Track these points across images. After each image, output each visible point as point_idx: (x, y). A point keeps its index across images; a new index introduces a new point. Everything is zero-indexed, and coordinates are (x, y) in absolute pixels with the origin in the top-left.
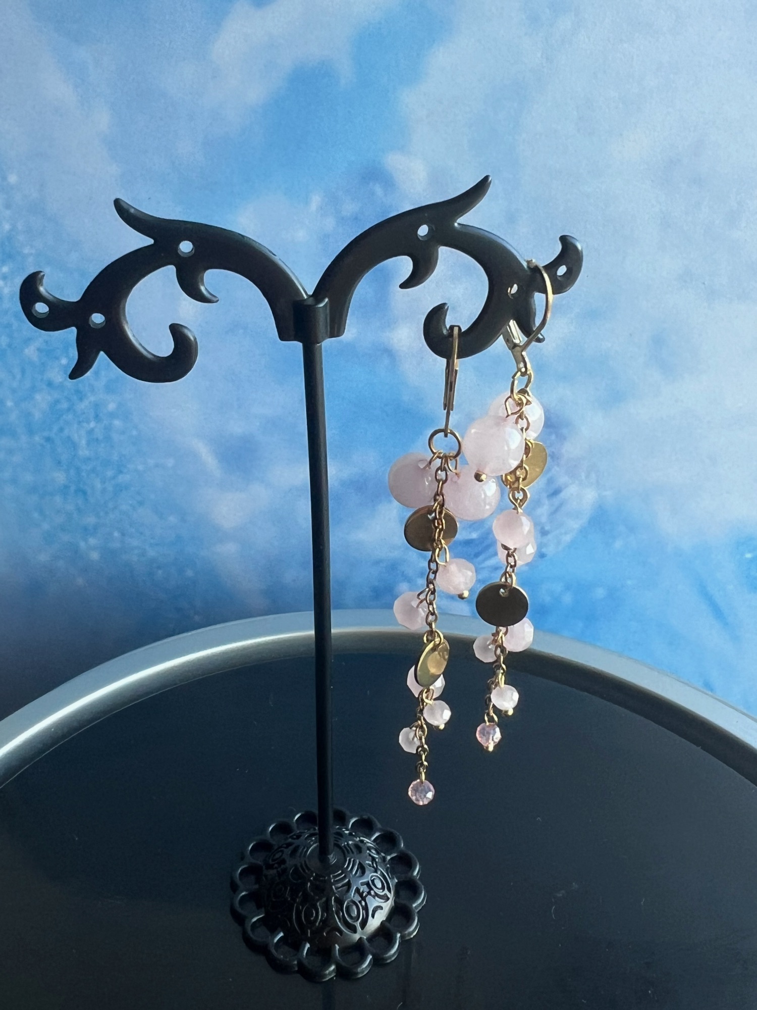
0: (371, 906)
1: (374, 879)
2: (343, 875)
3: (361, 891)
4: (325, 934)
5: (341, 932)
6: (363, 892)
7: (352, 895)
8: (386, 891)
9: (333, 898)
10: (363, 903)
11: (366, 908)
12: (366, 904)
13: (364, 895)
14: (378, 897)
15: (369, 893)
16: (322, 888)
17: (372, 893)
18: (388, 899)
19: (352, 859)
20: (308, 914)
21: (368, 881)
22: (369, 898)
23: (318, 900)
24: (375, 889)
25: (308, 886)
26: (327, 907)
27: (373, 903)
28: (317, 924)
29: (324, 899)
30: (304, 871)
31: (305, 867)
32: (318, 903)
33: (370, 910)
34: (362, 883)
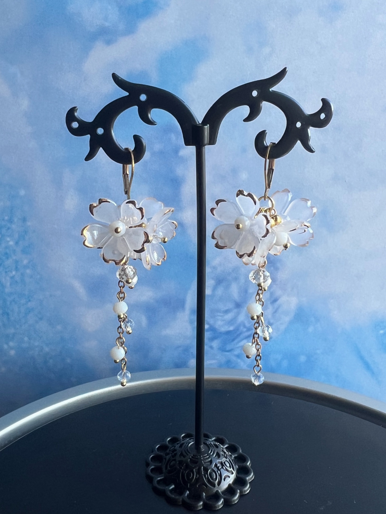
4: (197, 486)
6: (219, 467)
7: (213, 467)
8: (232, 469)
9: (202, 467)
12: (221, 473)
14: (227, 471)
17: (224, 468)
18: (232, 473)
19: (213, 450)
20: (188, 475)
21: (222, 462)
22: (222, 470)
23: (194, 468)
25: (189, 461)
26: (199, 472)
27: (225, 474)
28: (193, 481)
29: (197, 468)
30: (186, 453)
32: (194, 470)
33: (223, 476)
34: (218, 462)
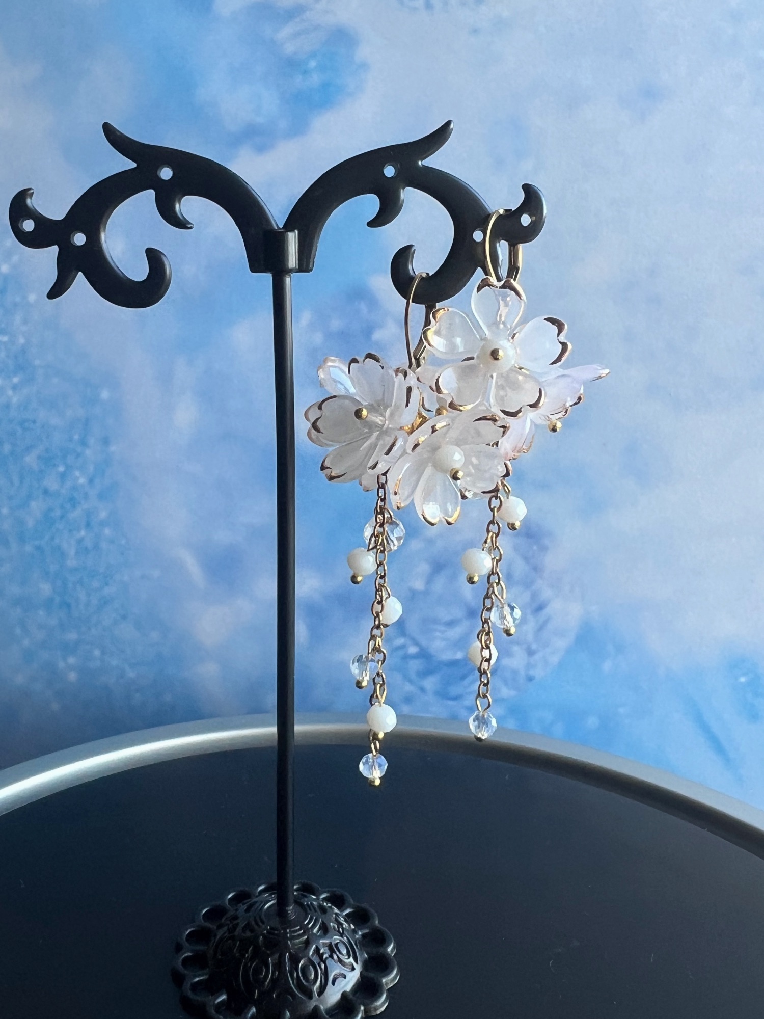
0: (331, 972)
1: (337, 943)
2: (302, 931)
3: (322, 951)
4: (274, 995)
5: (293, 995)
6: (323, 954)
7: (311, 953)
8: (351, 960)
9: (287, 954)
10: (323, 966)
11: (326, 973)
12: (326, 967)
13: (325, 957)
14: (340, 963)
15: (331, 956)
16: (276, 943)
17: (335, 957)
18: (353, 969)
19: (315, 917)
20: (257, 971)
21: (331, 943)
22: (330, 962)
23: (269, 956)
24: (338, 953)
25: (260, 939)
26: (279, 965)
27: (335, 970)
28: (267, 983)
29: (276, 956)
30: (257, 924)
31: (258, 920)
32: (270, 959)
33: (331, 975)
34: (324, 944)
